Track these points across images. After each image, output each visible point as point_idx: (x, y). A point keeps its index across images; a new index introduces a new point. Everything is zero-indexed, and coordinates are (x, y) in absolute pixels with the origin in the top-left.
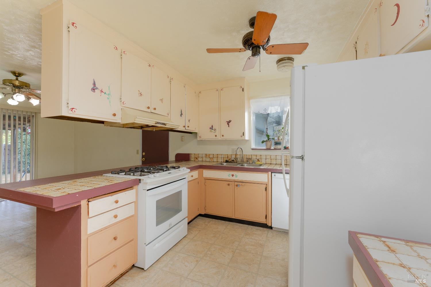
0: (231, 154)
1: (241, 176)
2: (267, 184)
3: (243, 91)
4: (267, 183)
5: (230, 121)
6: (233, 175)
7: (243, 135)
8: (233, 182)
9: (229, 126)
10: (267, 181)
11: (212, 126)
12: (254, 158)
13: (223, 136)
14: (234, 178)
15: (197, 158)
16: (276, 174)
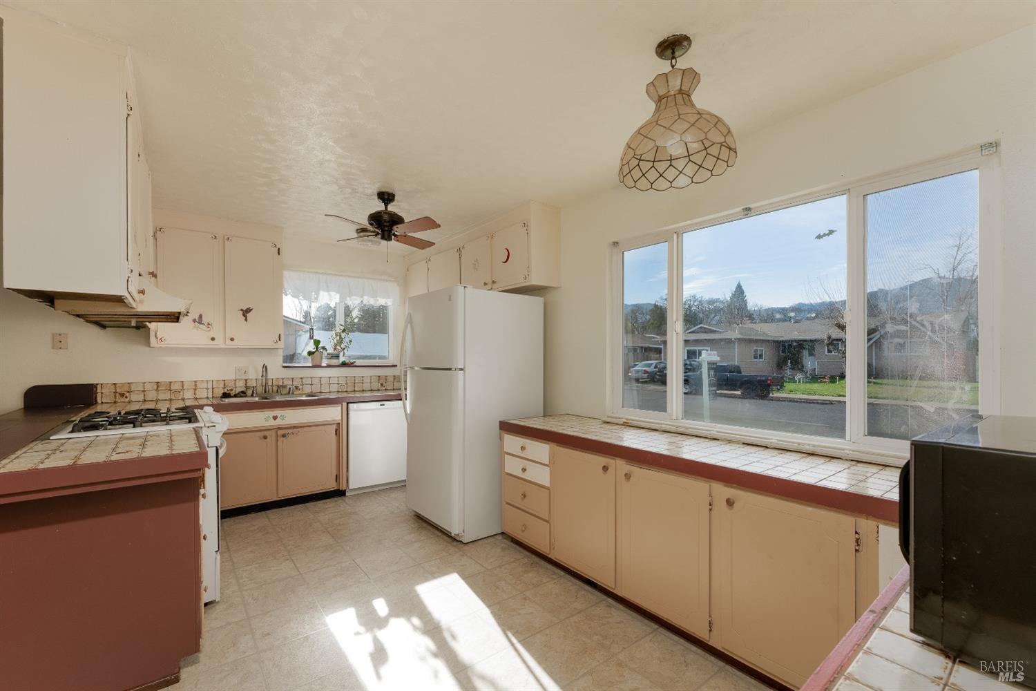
0: (234, 378)
1: (291, 416)
2: (339, 424)
3: (279, 253)
4: (340, 422)
5: (249, 310)
6: (275, 418)
7: (280, 340)
8: (274, 431)
9: (246, 320)
10: (341, 418)
11: (201, 316)
12: (288, 383)
13: (232, 339)
14: (278, 422)
15: (122, 395)
16: (355, 405)
